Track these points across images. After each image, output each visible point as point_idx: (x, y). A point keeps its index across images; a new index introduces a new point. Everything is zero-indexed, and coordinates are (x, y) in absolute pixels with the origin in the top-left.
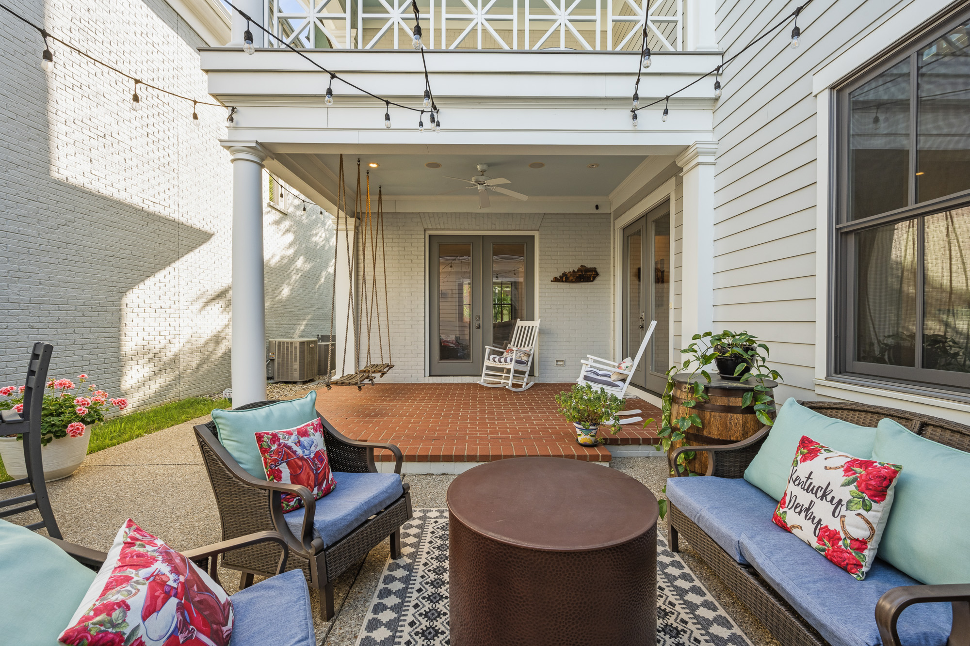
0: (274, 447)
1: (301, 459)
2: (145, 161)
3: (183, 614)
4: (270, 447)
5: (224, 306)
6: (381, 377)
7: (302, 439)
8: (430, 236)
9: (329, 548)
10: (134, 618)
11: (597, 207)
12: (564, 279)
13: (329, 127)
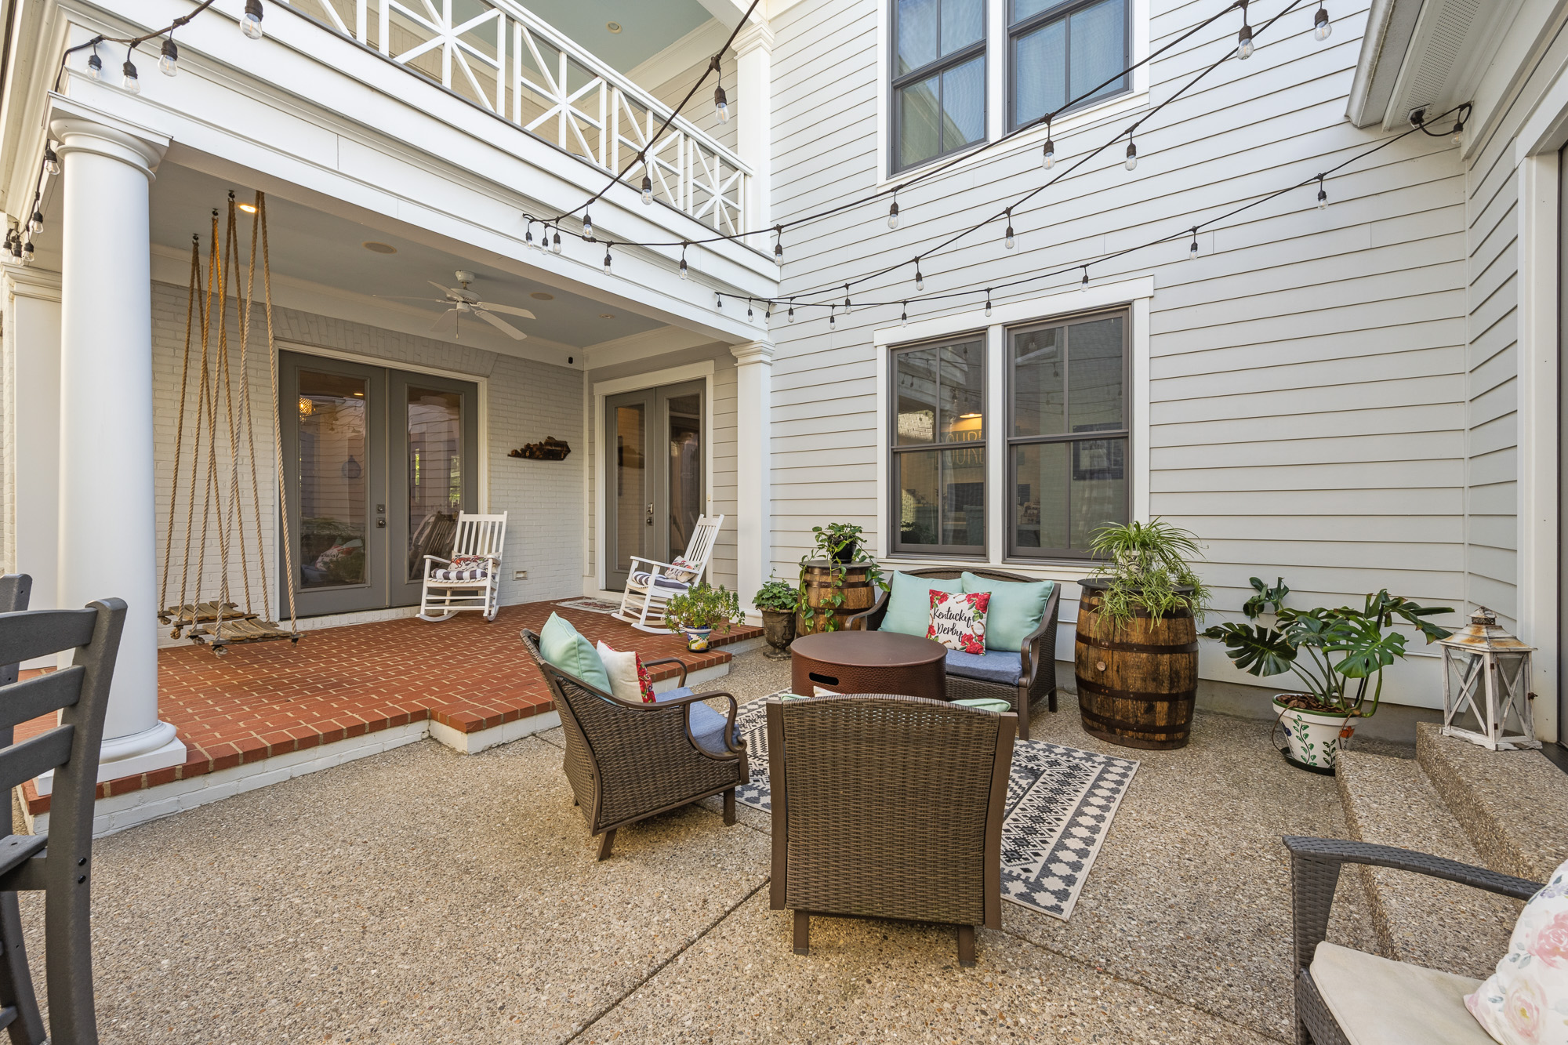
8: (282, 352)
11: (571, 360)
12: (528, 454)
13: (340, 171)
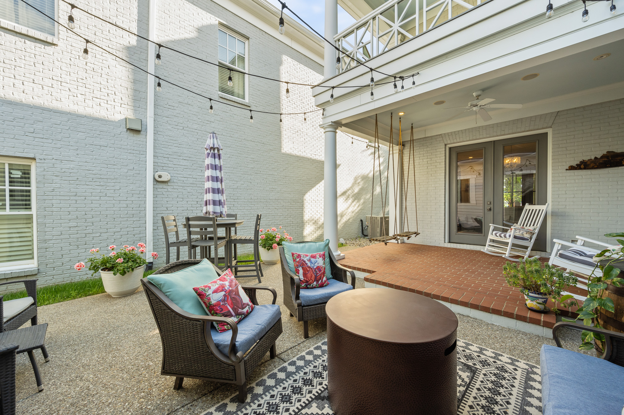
0: (298, 260)
1: (309, 267)
2: (312, 137)
3: (225, 298)
4: (296, 260)
5: (345, 199)
6: (408, 239)
7: (312, 259)
8: (450, 148)
9: (304, 306)
10: (210, 292)
12: (582, 166)
